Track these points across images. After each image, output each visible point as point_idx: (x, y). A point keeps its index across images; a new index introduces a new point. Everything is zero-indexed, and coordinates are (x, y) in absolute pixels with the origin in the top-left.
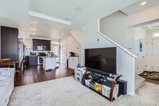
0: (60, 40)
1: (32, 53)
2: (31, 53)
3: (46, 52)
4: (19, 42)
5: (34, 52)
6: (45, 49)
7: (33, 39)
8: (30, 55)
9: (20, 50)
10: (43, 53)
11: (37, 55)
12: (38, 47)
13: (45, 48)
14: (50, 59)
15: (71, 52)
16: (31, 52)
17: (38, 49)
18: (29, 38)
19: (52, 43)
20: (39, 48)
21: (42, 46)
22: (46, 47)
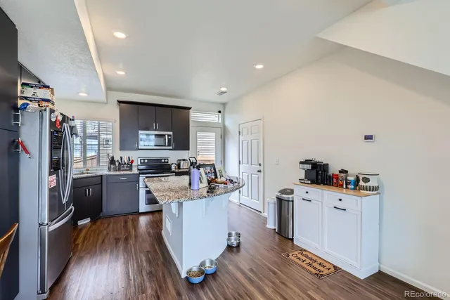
0: (224, 104)
1: (116, 159)
2: (112, 161)
3: (173, 157)
4: (20, 102)
5: (126, 155)
6: (169, 145)
7: (120, 102)
8: (109, 169)
9: (24, 157)
10: (159, 160)
11: (135, 171)
12: (141, 136)
13: (169, 140)
14: (207, 205)
15: (306, 162)
16: (113, 158)
17: (142, 144)
18: (103, 98)
19: (194, 117)
20: (144, 137)
21: (156, 130)
22: (171, 133)
